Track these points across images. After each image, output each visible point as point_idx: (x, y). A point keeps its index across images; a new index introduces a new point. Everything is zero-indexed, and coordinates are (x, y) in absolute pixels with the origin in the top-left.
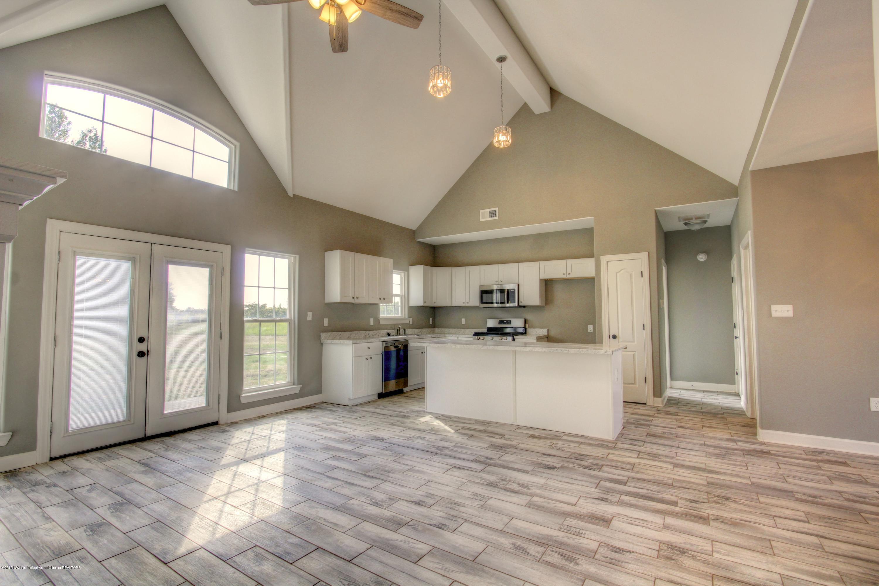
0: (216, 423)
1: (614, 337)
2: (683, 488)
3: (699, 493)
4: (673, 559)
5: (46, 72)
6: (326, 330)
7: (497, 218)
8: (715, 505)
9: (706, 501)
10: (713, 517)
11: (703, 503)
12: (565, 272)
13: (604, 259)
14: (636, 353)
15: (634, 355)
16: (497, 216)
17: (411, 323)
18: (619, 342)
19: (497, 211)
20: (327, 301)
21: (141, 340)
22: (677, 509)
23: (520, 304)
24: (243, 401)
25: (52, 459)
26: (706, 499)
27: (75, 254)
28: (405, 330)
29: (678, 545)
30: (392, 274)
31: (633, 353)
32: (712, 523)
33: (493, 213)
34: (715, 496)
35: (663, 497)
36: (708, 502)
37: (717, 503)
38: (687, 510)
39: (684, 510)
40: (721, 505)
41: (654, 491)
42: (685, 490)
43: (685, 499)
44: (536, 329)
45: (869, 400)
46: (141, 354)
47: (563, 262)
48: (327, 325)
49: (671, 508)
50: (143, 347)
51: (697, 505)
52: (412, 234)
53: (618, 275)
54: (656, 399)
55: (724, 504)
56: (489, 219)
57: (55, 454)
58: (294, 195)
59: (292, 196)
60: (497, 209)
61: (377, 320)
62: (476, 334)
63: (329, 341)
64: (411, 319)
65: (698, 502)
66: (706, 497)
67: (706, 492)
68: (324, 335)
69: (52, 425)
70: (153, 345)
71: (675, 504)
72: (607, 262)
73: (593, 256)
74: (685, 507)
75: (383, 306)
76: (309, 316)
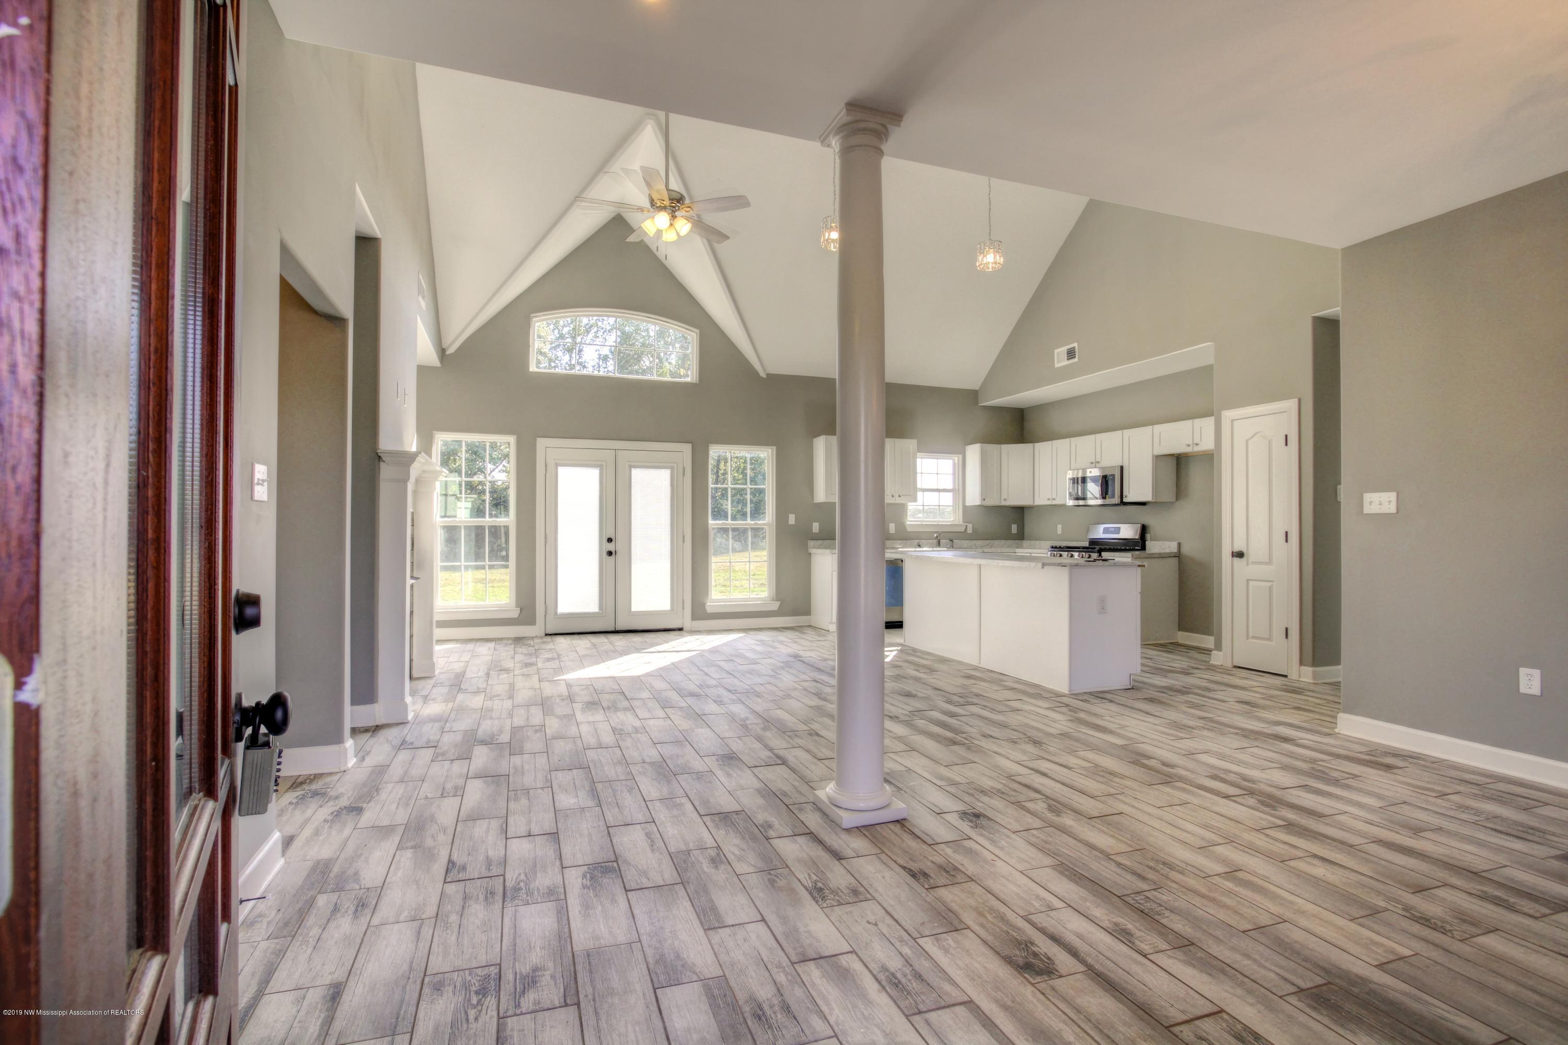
0: (681, 629)
1: (1240, 555)
5: (532, 315)
6: (815, 537)
7: (1076, 360)
12: (1190, 442)
13: (1227, 415)
14: (1274, 583)
15: (1270, 588)
16: (1077, 356)
17: (970, 531)
18: (1247, 565)
19: (1076, 348)
20: (815, 502)
21: (610, 540)
23: (1125, 500)
24: (709, 610)
25: (546, 635)
27: (557, 465)
28: (951, 541)
30: (915, 458)
31: (1268, 584)
33: (1071, 354)
44: (1160, 543)
45: (1518, 671)
46: (610, 553)
47: (1188, 423)
48: (816, 531)
50: (611, 547)
52: (973, 396)
53: (1250, 442)
54: (1303, 668)
56: (1066, 363)
57: (549, 632)
58: (768, 375)
59: (765, 377)
60: (1075, 345)
61: (901, 525)
62: (1054, 548)
63: (819, 551)
64: (970, 526)
68: (811, 543)
69: (546, 607)
70: (619, 546)
72: (1232, 421)
73: (1212, 415)
75: (911, 506)
76: (792, 519)
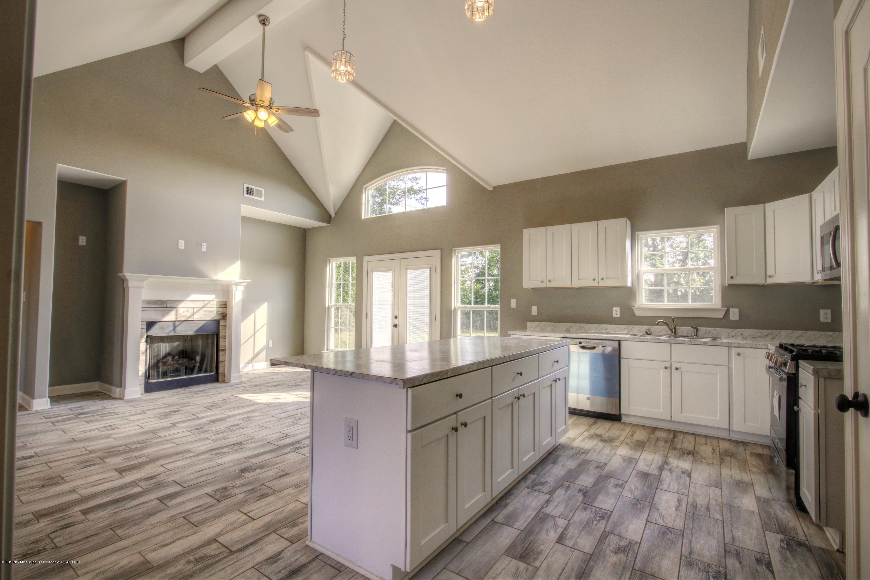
2: (94, 535)
3: (69, 541)
4: (47, 480)
6: (534, 319)
8: (37, 537)
9: (52, 536)
10: (32, 522)
11: (54, 530)
21: (396, 317)
22: (77, 509)
26: (54, 538)
27: (372, 271)
29: (50, 487)
32: (31, 516)
34: (44, 549)
35: (104, 510)
36: (48, 535)
37: (37, 542)
38: (66, 513)
39: (70, 512)
40: (30, 542)
41: (122, 510)
42: (89, 533)
43: (79, 523)
46: (396, 326)
48: (536, 314)
49: (84, 506)
50: (396, 322)
51: (60, 524)
55: (26, 544)
58: (494, 187)
65: (61, 529)
66: (55, 541)
67: (60, 547)
70: (400, 321)
71: (85, 512)
74: (71, 515)
76: (513, 303)
